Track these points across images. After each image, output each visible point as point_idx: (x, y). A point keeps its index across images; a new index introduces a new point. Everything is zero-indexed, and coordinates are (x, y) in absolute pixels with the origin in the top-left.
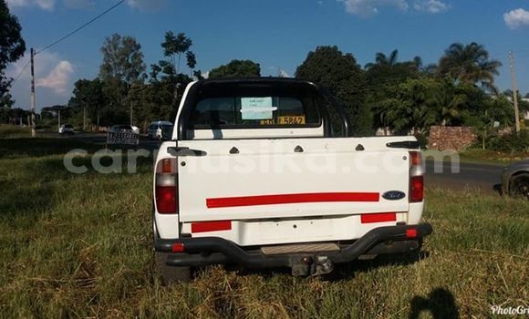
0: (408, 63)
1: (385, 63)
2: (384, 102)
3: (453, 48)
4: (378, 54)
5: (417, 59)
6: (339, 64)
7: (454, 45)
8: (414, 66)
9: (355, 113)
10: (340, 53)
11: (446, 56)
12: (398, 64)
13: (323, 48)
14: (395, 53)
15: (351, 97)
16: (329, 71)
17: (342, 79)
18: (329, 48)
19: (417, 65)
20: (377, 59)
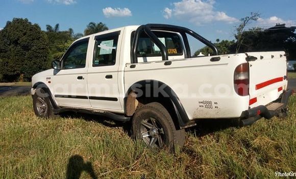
0: (66, 32)
1: (53, 31)
2: (57, 54)
3: (91, 25)
4: (47, 26)
5: (71, 30)
6: (31, 30)
7: (91, 23)
8: (69, 34)
9: (45, 61)
10: (30, 23)
11: (88, 29)
12: (60, 32)
13: (18, 20)
14: (57, 26)
15: (41, 51)
16: (25, 34)
17: (34, 39)
18: (22, 19)
19: (71, 33)
20: (48, 28)
